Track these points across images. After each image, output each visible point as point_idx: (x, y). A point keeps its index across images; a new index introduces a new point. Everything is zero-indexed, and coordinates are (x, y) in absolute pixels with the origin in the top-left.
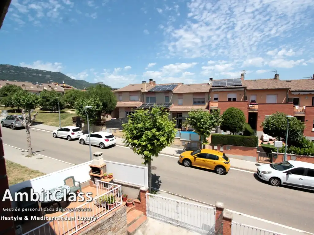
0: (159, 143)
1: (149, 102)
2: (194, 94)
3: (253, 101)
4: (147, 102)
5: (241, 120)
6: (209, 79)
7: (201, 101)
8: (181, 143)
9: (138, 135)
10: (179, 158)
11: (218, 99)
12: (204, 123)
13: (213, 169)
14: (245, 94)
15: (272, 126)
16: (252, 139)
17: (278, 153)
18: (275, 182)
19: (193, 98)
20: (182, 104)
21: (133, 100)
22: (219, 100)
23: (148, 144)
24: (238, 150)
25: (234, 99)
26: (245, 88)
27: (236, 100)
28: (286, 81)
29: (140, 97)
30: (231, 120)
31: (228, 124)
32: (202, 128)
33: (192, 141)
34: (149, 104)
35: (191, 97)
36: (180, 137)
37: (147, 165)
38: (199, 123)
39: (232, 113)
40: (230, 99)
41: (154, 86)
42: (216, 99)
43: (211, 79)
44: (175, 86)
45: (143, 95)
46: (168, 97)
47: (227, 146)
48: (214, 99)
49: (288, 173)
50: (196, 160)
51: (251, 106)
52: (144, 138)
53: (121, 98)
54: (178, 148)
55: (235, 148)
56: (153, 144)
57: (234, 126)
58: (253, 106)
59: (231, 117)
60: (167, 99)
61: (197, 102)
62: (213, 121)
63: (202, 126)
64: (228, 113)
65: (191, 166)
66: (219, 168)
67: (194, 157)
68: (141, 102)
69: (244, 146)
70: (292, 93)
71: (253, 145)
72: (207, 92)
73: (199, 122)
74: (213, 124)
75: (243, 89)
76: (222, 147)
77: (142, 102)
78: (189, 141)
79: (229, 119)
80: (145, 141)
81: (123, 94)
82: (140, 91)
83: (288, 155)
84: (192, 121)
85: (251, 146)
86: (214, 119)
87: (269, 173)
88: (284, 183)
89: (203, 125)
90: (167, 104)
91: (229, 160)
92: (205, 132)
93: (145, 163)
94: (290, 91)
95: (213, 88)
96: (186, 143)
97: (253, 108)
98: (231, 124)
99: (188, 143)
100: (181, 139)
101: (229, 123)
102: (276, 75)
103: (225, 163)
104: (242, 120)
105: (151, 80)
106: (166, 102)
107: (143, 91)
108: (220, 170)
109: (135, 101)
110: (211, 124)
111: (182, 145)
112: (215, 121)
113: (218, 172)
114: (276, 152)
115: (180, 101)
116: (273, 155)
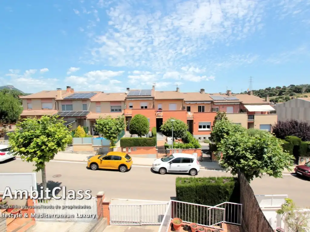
0: (48, 149)
1: (65, 110)
2: (111, 102)
3: (160, 109)
4: (63, 110)
5: (144, 125)
6: (126, 89)
7: (118, 108)
8: (93, 148)
9: (25, 143)
10: (87, 163)
11: (133, 106)
12: (110, 129)
13: (117, 169)
14: (153, 103)
15: (167, 129)
16: (152, 140)
17: (170, 149)
18: (163, 171)
19: (111, 106)
20: (101, 112)
21: (46, 108)
22: (134, 108)
23: (38, 150)
24: (142, 150)
25: (146, 107)
26: (153, 98)
27: (148, 108)
28: (185, 93)
29: (54, 105)
30: (137, 125)
31: (134, 128)
32: (108, 133)
33: (103, 146)
34: (65, 112)
35: (109, 105)
36: (92, 143)
37: (40, 171)
38: (105, 129)
39: (138, 119)
40: (142, 107)
41: (72, 94)
42: (131, 107)
43: (128, 89)
44: (93, 94)
45: (58, 102)
46: (86, 105)
47: (134, 148)
48: (129, 107)
49: (170, 163)
50: (102, 163)
51: (159, 113)
52: (32, 145)
53: (30, 105)
54: (90, 154)
55: (140, 149)
56: (42, 151)
57: (140, 130)
58: (160, 112)
59: (137, 122)
60: (85, 107)
61: (118, 110)
62: (118, 126)
63: (107, 131)
64: (135, 119)
65: (98, 169)
66: (122, 167)
67: (100, 160)
68: (56, 109)
69: (146, 146)
70: (186, 103)
71: (152, 144)
72: (123, 101)
73: (105, 127)
74: (118, 129)
75: (152, 99)
76: (129, 149)
77: (56, 111)
78: (100, 146)
79: (135, 124)
80: (34, 148)
81: (33, 101)
82: (54, 99)
83: (177, 150)
84: (99, 127)
85: (151, 146)
86: (119, 125)
87: (159, 165)
88: (169, 171)
89: (109, 130)
90: (84, 112)
91: (131, 159)
92: (111, 137)
93: (37, 170)
94: (184, 101)
95: (128, 97)
96: (98, 148)
97: (160, 114)
98: (137, 128)
99: (100, 148)
100: (93, 144)
101: (136, 128)
102: (177, 88)
103: (126, 161)
104: (146, 125)
105: (68, 87)
106: (83, 110)
107: (57, 99)
108: (123, 169)
109: (49, 109)
110: (116, 129)
111: (95, 151)
112: (119, 126)
113: (121, 171)
114: (169, 148)
115: (98, 109)
116: (167, 151)
